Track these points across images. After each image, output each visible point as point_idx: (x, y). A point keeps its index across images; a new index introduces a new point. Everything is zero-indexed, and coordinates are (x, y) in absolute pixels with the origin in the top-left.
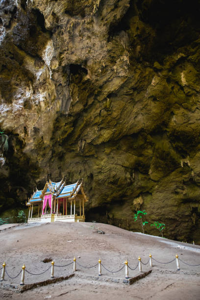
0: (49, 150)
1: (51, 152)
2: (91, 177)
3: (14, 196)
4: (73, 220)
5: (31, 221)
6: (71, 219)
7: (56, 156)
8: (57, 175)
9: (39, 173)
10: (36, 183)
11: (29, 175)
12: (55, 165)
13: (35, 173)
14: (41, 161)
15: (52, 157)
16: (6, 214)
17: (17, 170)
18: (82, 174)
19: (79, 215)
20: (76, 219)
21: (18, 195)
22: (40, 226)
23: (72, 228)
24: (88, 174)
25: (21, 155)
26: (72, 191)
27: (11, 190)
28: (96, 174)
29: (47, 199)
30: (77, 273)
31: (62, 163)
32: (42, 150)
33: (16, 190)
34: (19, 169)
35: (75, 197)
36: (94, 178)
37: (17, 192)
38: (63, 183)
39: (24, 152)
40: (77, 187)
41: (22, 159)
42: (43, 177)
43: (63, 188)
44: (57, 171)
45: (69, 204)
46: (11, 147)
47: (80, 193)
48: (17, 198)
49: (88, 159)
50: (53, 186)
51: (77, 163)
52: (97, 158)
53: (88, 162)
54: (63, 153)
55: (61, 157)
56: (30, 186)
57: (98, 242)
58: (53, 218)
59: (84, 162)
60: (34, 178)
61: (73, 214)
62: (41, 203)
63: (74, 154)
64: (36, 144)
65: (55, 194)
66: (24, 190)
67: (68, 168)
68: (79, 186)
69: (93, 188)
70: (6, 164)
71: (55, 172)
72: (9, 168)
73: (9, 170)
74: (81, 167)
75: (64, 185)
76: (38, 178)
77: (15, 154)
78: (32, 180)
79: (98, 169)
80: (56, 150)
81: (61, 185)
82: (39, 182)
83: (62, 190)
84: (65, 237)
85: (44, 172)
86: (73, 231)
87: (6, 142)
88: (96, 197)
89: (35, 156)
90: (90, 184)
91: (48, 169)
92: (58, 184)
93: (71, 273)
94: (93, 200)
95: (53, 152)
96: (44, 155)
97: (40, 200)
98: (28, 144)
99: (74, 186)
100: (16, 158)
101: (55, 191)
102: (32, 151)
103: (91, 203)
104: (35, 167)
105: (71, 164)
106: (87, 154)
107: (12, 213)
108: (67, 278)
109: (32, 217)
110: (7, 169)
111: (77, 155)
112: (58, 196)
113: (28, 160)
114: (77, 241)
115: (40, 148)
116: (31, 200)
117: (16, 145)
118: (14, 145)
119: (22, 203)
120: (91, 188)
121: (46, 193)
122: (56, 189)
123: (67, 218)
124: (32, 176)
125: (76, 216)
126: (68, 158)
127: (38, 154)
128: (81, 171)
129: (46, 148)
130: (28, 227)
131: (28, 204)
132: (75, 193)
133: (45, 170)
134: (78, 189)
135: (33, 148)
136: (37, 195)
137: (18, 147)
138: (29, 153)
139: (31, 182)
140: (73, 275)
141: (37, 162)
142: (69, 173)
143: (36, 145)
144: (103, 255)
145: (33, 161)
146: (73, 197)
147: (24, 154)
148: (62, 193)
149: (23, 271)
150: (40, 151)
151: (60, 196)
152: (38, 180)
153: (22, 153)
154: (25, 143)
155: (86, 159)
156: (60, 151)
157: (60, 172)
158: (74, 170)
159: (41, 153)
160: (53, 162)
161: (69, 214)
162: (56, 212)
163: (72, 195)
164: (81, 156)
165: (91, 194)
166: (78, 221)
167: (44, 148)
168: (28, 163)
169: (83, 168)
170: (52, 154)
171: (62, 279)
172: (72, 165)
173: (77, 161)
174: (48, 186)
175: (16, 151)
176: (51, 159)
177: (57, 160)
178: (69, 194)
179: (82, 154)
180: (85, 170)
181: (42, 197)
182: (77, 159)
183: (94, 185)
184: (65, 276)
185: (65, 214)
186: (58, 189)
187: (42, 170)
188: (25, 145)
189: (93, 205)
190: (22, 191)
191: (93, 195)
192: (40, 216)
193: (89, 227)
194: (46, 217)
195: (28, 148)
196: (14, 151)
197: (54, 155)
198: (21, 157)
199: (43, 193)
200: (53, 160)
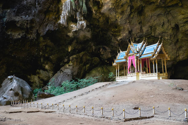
0: (127, 6)
1: (129, 8)
2: (177, 27)
3: (98, 55)
4: (156, 78)
5: (119, 79)
6: (154, 77)
7: (135, 12)
8: (138, 31)
9: (119, 31)
10: (117, 40)
11: (110, 33)
12: (135, 21)
13: (115, 32)
14: (119, 19)
15: (131, 13)
16: (94, 72)
17: (98, 31)
18: (166, 26)
19: (161, 72)
20: (159, 76)
21: (102, 53)
22: (127, 84)
23: (154, 86)
24: (173, 25)
25: (100, 15)
26: (153, 51)
27: (95, 50)
28: (182, 25)
29: (131, 59)
30: (155, 115)
31: (142, 17)
32: (119, 8)
33: (99, 49)
34: (100, 29)
35: (157, 57)
36: (180, 29)
37: (101, 51)
38: (144, 43)
39: (102, 12)
40: (158, 47)
41: (101, 20)
42: (124, 35)
43: (145, 48)
44: (138, 26)
45: (151, 64)
46: (89, 9)
47: (161, 52)
48: (101, 56)
49: (171, 8)
50: (135, 47)
51: (158, 15)
52: (182, 6)
53: (171, 12)
54: (142, 7)
55: (140, 11)
56: (113, 44)
57: (175, 97)
58: (138, 76)
59: (167, 13)
60: (115, 36)
61: (156, 72)
62: (125, 63)
63: (155, 7)
64: (113, 2)
65: (138, 55)
66: (107, 48)
67: (149, 21)
68: (160, 46)
69: (179, 40)
70: (87, 26)
71: (135, 28)
72: (90, 30)
73: (90, 32)
74: (163, 19)
75: (146, 46)
76: (119, 35)
77: (94, 15)
78: (113, 38)
79: (184, 18)
80: (134, 5)
81: (142, 46)
82: (121, 39)
83: (144, 50)
84: (148, 93)
85: (124, 29)
86: (155, 88)
87: (84, 4)
88: (184, 49)
89: (113, 14)
90: (175, 35)
91: (128, 25)
92: (139, 45)
93: (151, 115)
94: (181, 52)
95: (132, 8)
96: (122, 13)
97: (124, 60)
98: (105, 3)
99: (155, 46)
100: (95, 19)
101: (138, 52)
102: (110, 10)
103: (178, 56)
104: (115, 25)
105: (152, 16)
106: (170, 4)
107: (99, 71)
108: (149, 118)
109: (120, 76)
110: (89, 31)
111: (158, 7)
112: (141, 56)
113: (107, 19)
114: (158, 96)
115: (118, 6)
116: (116, 61)
117: (94, 6)
118: (91, 6)
119: (106, 61)
120: (178, 40)
121: (129, 54)
122: (138, 50)
123: (151, 76)
124: (112, 35)
125: (158, 74)
126: (148, 12)
127: (116, 12)
128: (164, 23)
129: (124, 4)
130: (118, 85)
131: (114, 64)
132: (156, 53)
133: (125, 27)
134: (158, 50)
135: (111, 7)
136: (121, 56)
137: (96, 8)
138: (107, 13)
139: (113, 40)
140: (153, 117)
141: (117, 19)
142: (151, 27)
143: (113, 4)
144: (176, 106)
145: (112, 20)
146: (154, 57)
147: (103, 14)
148: (144, 53)
149: (124, 112)
150: (118, 9)
151: (143, 57)
152: (119, 38)
153: (100, 13)
154: (102, 3)
155: (168, 10)
156: (139, 5)
157: (141, 27)
158: (156, 22)
159: (119, 11)
160: (133, 18)
161: (152, 72)
162: (140, 70)
163: (153, 56)
164: (162, 7)
165: (178, 46)
166: (161, 78)
167: (122, 5)
168: (108, 22)
169: (166, 20)
170: (131, 10)
171: (146, 118)
172: (153, 18)
173: (159, 13)
174: (131, 48)
175: (94, 12)
176: (130, 15)
177: (136, 15)
178: (151, 55)
179: (163, 5)
180: (168, 21)
181: (126, 58)
182: (159, 11)
183: (180, 36)
184: (148, 116)
185: (149, 72)
186: (140, 50)
187: (123, 28)
188: (102, 5)
189: (181, 58)
190: (105, 49)
191: (180, 47)
192: (126, 75)
193: (169, 84)
194: (132, 75)
195: (105, 7)
196: (92, 12)
197: (133, 10)
198: (100, 18)
199: (127, 54)
200: (132, 16)
